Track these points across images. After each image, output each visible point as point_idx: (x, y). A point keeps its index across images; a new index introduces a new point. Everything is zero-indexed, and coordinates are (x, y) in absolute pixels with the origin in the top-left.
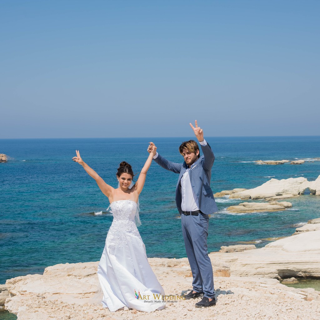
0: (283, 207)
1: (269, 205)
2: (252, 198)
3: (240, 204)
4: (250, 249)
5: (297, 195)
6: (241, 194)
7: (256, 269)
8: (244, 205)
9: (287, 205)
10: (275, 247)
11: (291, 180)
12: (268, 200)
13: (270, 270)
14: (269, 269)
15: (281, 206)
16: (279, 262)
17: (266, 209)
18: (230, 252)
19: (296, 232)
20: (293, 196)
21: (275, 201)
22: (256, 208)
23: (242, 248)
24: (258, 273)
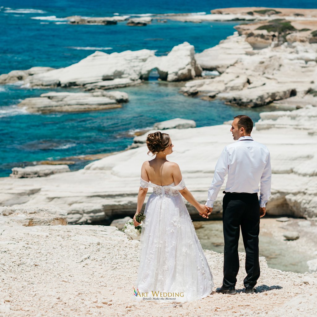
0: (114, 101)
1: (91, 96)
2: (62, 85)
3: (42, 95)
4: (60, 172)
5: (137, 80)
6: (44, 77)
7: (70, 204)
8: (49, 97)
9: (121, 98)
10: (101, 169)
11: (128, 54)
12: (89, 88)
13: (93, 206)
14: (90, 205)
15: (111, 99)
16: (107, 194)
17: (87, 104)
18: (27, 177)
19: (134, 145)
20: (130, 82)
21: (100, 90)
22: (69, 103)
23: (47, 172)
24: (73, 212)
